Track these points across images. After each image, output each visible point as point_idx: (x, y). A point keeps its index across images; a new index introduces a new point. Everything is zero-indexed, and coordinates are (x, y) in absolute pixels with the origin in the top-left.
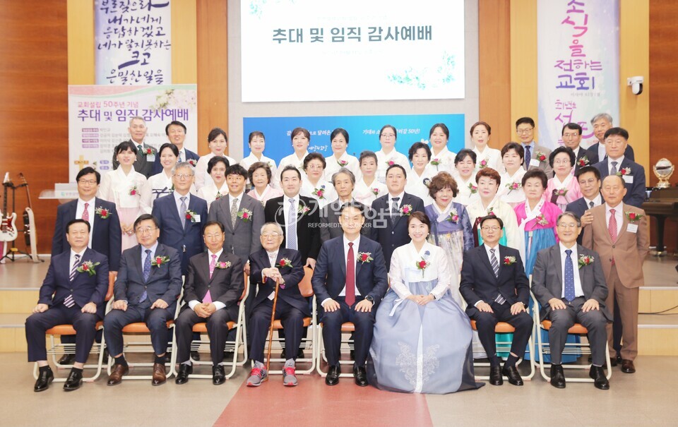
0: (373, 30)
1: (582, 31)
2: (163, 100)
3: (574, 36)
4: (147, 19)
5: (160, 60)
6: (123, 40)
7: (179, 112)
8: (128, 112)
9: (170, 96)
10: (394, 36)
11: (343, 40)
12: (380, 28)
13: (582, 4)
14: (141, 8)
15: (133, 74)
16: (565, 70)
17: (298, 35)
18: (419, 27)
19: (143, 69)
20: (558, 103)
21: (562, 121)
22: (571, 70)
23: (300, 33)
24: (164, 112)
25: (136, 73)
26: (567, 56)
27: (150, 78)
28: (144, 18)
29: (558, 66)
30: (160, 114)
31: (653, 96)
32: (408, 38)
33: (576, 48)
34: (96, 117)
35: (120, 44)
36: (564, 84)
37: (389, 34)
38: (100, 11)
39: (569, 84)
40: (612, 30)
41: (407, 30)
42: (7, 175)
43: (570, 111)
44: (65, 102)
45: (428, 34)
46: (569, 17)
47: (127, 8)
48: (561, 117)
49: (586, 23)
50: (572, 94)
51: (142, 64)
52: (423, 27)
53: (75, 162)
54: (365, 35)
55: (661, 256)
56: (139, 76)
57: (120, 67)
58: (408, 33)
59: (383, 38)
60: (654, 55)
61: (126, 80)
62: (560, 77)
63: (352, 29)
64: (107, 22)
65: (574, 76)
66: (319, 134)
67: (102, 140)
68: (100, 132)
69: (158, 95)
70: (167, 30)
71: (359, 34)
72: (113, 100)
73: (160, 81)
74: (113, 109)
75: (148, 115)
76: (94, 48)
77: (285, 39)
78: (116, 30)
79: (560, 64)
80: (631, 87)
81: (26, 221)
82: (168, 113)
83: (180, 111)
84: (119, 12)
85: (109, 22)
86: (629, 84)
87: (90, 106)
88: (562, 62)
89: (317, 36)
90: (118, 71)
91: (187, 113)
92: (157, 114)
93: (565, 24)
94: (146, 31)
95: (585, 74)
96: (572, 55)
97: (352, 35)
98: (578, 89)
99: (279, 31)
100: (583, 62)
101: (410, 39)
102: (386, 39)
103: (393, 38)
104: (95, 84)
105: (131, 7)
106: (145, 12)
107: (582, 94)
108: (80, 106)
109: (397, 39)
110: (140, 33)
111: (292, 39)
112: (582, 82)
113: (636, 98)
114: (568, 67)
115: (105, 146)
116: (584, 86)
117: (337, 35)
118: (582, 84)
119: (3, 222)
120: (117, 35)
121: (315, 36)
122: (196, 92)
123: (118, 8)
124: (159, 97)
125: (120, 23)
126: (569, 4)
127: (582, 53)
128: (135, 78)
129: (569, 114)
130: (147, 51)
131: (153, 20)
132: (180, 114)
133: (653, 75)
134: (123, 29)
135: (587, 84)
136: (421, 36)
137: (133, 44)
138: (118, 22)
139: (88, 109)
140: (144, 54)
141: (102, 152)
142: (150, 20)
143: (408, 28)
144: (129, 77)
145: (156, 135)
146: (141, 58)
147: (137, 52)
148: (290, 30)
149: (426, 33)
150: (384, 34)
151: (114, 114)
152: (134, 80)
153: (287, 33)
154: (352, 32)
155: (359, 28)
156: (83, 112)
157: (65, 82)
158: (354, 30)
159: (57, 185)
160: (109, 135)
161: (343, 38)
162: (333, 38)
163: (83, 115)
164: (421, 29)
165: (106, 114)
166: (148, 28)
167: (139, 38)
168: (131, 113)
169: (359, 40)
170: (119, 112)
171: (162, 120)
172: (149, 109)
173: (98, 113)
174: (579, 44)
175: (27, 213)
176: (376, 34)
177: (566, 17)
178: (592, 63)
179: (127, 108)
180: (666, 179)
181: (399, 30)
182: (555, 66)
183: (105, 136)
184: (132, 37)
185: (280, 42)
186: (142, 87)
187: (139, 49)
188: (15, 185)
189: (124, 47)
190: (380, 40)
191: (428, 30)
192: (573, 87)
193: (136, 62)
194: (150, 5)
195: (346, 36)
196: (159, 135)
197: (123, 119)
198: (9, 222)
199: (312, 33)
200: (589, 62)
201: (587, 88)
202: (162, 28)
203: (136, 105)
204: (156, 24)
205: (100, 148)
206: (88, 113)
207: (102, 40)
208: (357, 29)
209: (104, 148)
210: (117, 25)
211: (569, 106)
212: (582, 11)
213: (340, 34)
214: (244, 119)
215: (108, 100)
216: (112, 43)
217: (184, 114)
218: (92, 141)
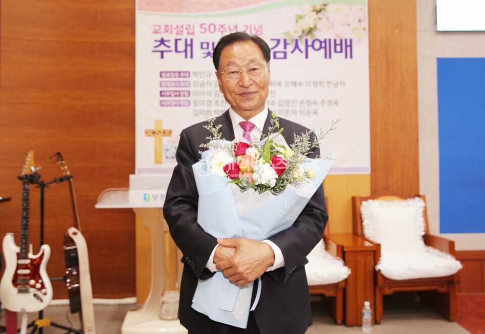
2: (308, 23)
7: (336, 45)
9: (320, 15)
24: (310, 43)
30: (302, 46)
34: (186, 51)
42: (30, 156)
53: (146, 133)
67: (196, 93)
68: (192, 79)
69: (299, 12)
72: (218, 21)
74: (217, 38)
75: (281, 47)
81: (73, 260)
82: (317, 45)
83: (338, 42)
87: (174, 32)
91: (351, 46)
92: (297, 47)
108: (156, 32)
115: (202, 103)
119: (19, 267)
122: (366, 9)
124: (301, 17)
132: (338, 48)
139: (170, 37)
141: (196, 114)
145: (295, 84)
156: (162, 42)
159: (133, 178)
160: (209, 83)
163: (162, 48)
165: (205, 46)
171: (307, 57)
172: (282, 38)
173: (189, 45)
175: (72, 242)
183: (202, 85)
188: (45, 179)
196: (301, 84)
198: (35, 267)
203: (259, 30)
205: (192, 107)
206: (172, 44)
209: (200, 107)
214: (439, 59)
215: (208, 21)
217: (346, 47)
218: (178, 94)
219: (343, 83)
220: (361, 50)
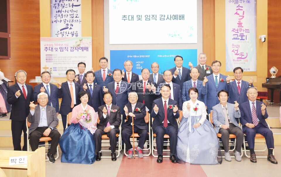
0: (161, 16)
1: (242, 17)
3: (239, 19)
4: (72, 11)
5: (77, 27)
6: (62, 19)
7: (84, 48)
8: (64, 48)
9: (81, 42)
10: (170, 18)
11: (150, 20)
12: (164, 15)
13: (242, 7)
14: (69, 7)
15: (66, 33)
16: (236, 32)
17: (132, 18)
18: (179, 15)
19: (70, 31)
20: (233, 45)
21: (234, 52)
22: (238, 32)
23: (132, 17)
25: (67, 33)
26: (236, 27)
27: (73, 35)
28: (71, 11)
29: (233, 31)
30: (77, 49)
31: (269, 43)
32: (175, 19)
33: (240, 24)
35: (61, 21)
36: (235, 38)
37: (168, 18)
38: (53, 8)
39: (237, 38)
40: (253, 17)
41: (175, 16)
43: (237, 48)
44: (39, 44)
45: (183, 18)
46: (237, 12)
47: (64, 6)
48: (234, 51)
49: (243, 14)
50: (238, 42)
51: (70, 29)
52: (181, 15)
53: (43, 68)
54: (158, 18)
55: (272, 104)
56: (69, 34)
57: (61, 30)
58: (175, 17)
59: (165, 19)
60: (269, 27)
61: (63, 35)
62: (234, 35)
63: (153, 15)
64: (56, 12)
65: (239, 35)
66: (140, 57)
68: (53, 56)
70: (80, 15)
71: (156, 18)
72: (58, 43)
73: (77, 36)
74: (58, 47)
75: (72, 49)
76: (51, 23)
77: (127, 19)
78: (59, 15)
79: (234, 30)
80: (261, 39)
82: (80, 48)
84: (60, 8)
85: (57, 12)
86: (260, 38)
88: (235, 29)
89: (139, 18)
90: (60, 32)
92: (76, 49)
93: (236, 14)
94: (71, 16)
95: (243, 34)
96: (238, 27)
97: (153, 18)
98: (241, 40)
99: (124, 16)
100: (242, 29)
101: (176, 20)
102: (167, 19)
103: (169, 19)
104: (51, 37)
105: (65, 6)
106: (71, 8)
107: (242, 42)
108: (45, 46)
109: (171, 20)
110: (69, 16)
111: (130, 19)
112: (242, 37)
113: (263, 43)
114: (237, 31)
115: (55, 61)
116: (243, 38)
117: (147, 18)
118: (242, 38)
120: (60, 17)
121: (138, 18)
122: (91, 40)
123: (60, 7)
124: (77, 42)
125: (61, 13)
126: (237, 7)
127: (242, 26)
128: (67, 34)
129: (237, 50)
130: (72, 24)
131: (74, 11)
132: (85, 49)
133: (269, 35)
134: (62, 15)
135: (244, 38)
136: (180, 19)
137: (66, 21)
138: (60, 12)
139: (48, 47)
140: (71, 25)
141: (54, 64)
142: (73, 11)
143: (175, 15)
144: (65, 34)
145: (75, 57)
146: (69, 27)
147: (68, 24)
148: (129, 16)
149: (182, 17)
150: (166, 18)
151: (59, 49)
152: (67, 35)
153: (127, 17)
154: (153, 17)
155: (156, 15)
156: (46, 48)
157: (39, 36)
158: (154, 16)
159: (36, 77)
160: (57, 57)
161: (150, 19)
162: (146, 19)
163: (46, 49)
164: (180, 16)
165: (56, 49)
166: (72, 15)
167: (68, 18)
168: (65, 48)
169: (156, 20)
170: (61, 48)
171: (78, 51)
172: (72, 47)
173: (52, 49)
174: (241, 22)
176: (162, 18)
177: (236, 12)
178: (246, 30)
179: (64, 46)
180: (274, 75)
181: (172, 16)
182: (232, 31)
183: (55, 58)
184: (66, 18)
185: (125, 20)
186: (70, 38)
187: (68, 23)
189: (63, 22)
190: (164, 20)
191: (183, 16)
192: (239, 39)
193: (67, 28)
194: (73, 5)
195: (151, 18)
196: (77, 57)
197: (62, 51)
199: (137, 17)
200: (244, 29)
201: (244, 40)
202: (77, 15)
203: (67, 45)
204: (75, 13)
205: (53, 62)
206: (48, 48)
207: (54, 19)
208: (155, 16)
209: (55, 62)
210: (60, 13)
211: (237, 46)
212: (242, 10)
213: (148, 18)
214: (111, 51)
215: (56, 43)
216: (58, 20)
217: (87, 49)
218: (50, 59)
219: (86, 57)
220: (90, 49)
